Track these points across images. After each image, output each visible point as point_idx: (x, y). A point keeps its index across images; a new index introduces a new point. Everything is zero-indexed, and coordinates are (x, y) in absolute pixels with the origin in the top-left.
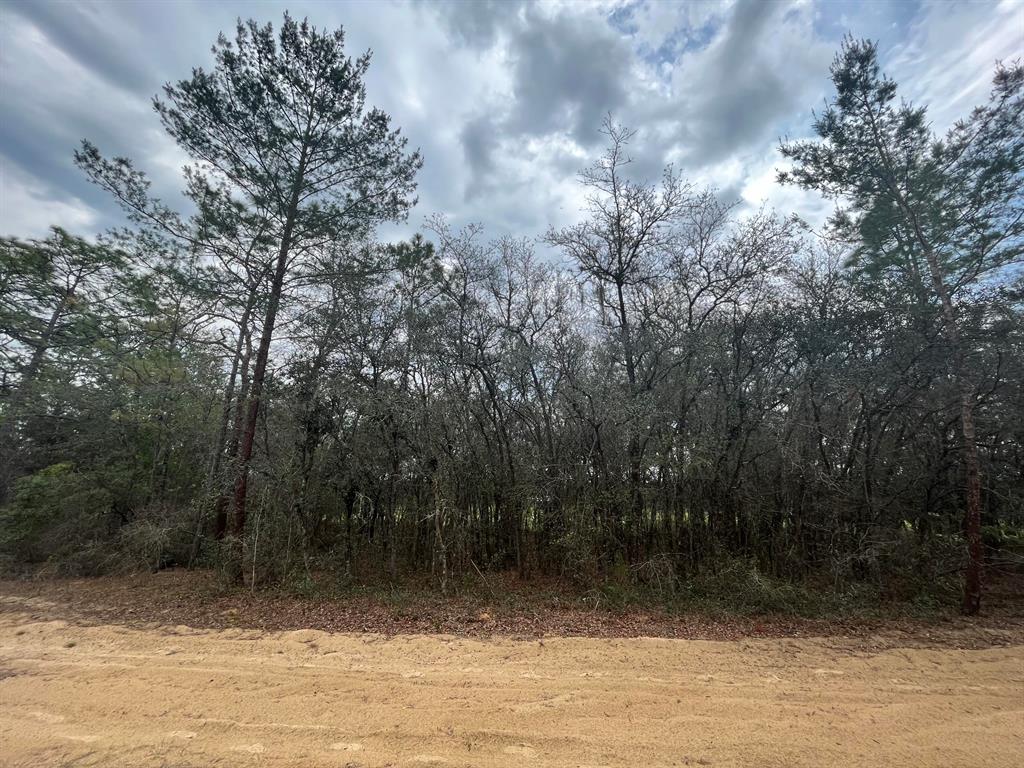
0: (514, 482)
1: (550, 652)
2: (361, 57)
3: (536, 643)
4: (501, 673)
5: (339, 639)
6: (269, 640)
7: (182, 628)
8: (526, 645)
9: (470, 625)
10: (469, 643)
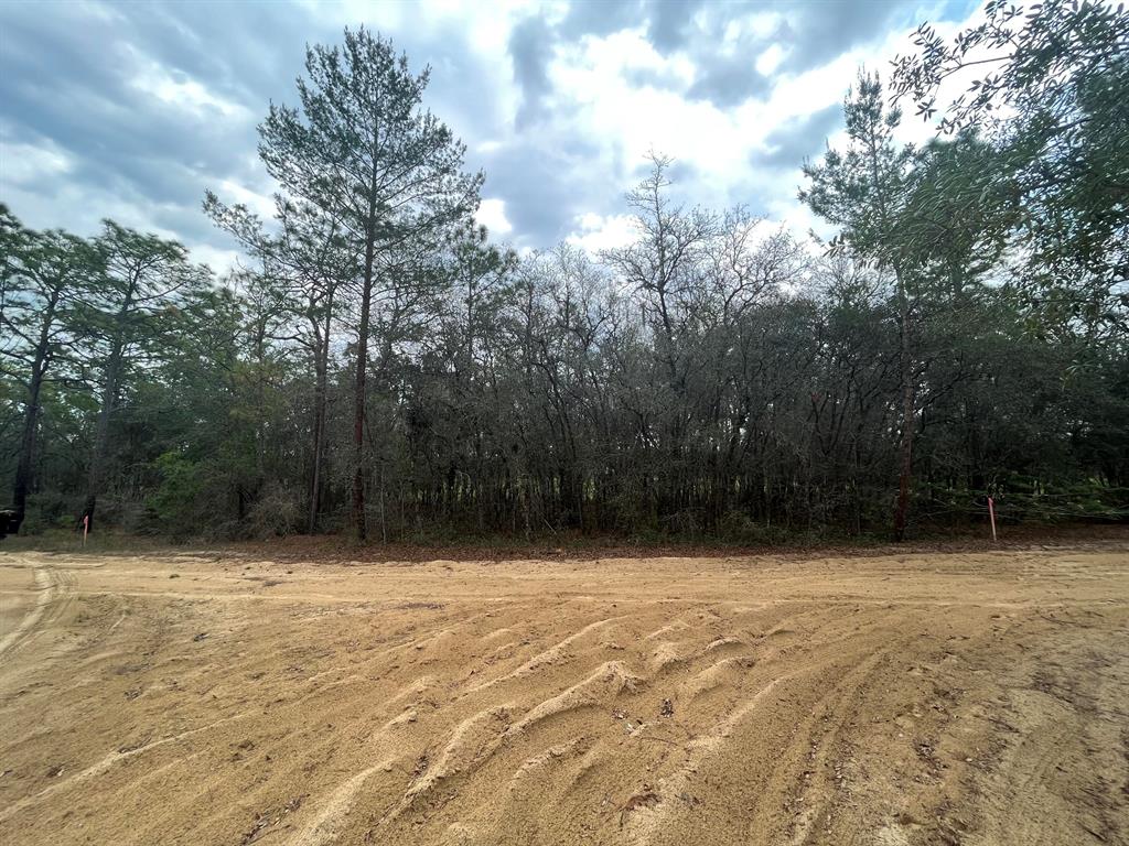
0: (575, 458)
1: (603, 567)
2: (421, 75)
3: (594, 562)
4: (573, 576)
5: (464, 564)
6: (416, 566)
7: (356, 563)
8: (587, 563)
9: (550, 555)
10: (551, 564)
